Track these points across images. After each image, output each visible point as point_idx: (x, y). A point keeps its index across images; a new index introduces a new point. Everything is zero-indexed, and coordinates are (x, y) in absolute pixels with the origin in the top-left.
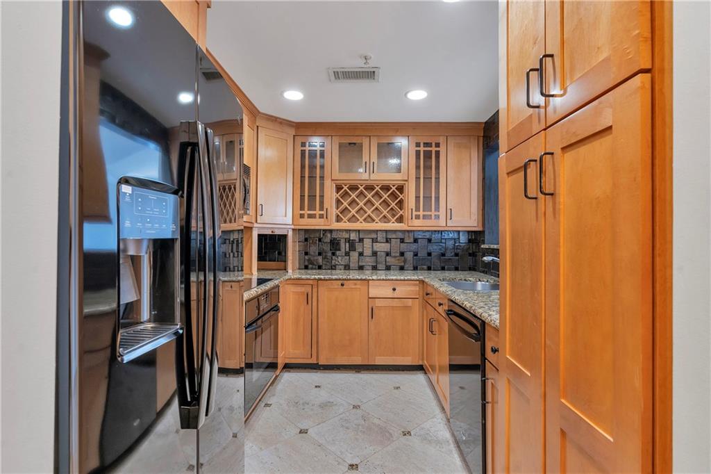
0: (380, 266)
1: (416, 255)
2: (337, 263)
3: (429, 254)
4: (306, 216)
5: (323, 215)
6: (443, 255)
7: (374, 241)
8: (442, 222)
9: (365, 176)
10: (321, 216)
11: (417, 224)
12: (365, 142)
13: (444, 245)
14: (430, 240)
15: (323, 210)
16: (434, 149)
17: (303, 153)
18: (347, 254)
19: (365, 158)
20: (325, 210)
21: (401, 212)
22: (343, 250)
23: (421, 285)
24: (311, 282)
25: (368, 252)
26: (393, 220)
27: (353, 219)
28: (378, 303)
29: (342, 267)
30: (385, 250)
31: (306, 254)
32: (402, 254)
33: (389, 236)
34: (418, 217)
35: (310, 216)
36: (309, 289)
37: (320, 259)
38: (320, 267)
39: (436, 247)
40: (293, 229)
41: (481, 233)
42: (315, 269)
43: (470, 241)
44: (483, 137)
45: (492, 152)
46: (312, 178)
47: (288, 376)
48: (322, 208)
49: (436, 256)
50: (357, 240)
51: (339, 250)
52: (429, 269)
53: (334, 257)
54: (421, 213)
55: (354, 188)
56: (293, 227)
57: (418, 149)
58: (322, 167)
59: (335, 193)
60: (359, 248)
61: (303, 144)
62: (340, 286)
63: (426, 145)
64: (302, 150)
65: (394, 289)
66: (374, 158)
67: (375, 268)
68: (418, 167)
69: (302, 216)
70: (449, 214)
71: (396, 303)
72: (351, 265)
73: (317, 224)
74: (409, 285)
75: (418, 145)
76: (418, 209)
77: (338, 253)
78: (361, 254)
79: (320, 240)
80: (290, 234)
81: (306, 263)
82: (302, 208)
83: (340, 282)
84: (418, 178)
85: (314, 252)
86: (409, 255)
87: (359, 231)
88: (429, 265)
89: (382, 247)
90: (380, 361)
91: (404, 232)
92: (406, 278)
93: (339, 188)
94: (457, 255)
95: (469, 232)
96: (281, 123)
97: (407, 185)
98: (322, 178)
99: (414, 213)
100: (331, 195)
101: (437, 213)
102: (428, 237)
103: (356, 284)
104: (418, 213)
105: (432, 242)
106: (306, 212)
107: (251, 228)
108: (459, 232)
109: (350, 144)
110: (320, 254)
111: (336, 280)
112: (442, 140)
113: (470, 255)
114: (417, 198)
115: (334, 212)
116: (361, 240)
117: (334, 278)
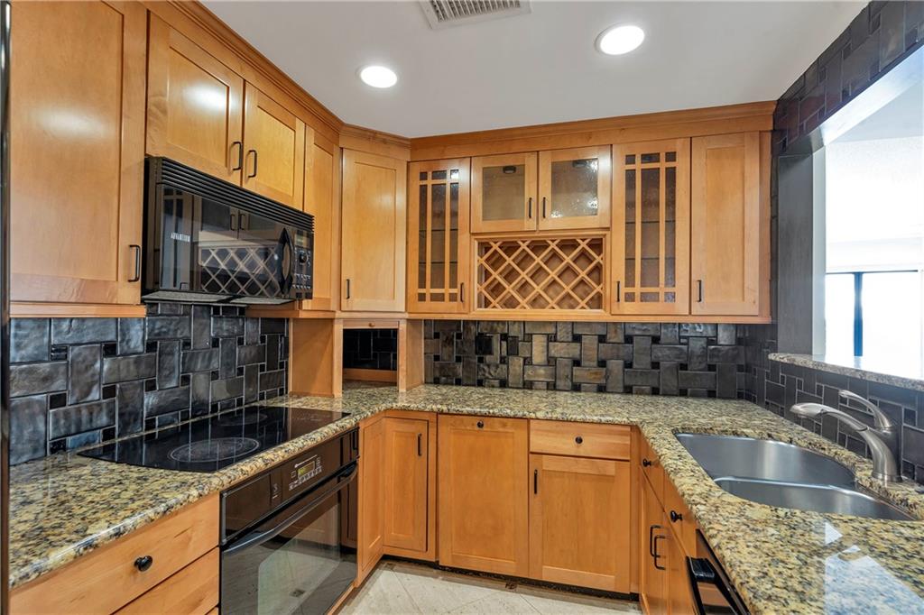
0: (560, 384)
1: (628, 365)
2: (487, 375)
3: (655, 365)
4: (428, 297)
5: (456, 294)
6: (684, 367)
7: (552, 338)
8: (681, 306)
9: (530, 225)
10: (453, 298)
11: (632, 312)
12: (530, 162)
13: (685, 347)
14: (656, 340)
15: (456, 287)
16: (663, 165)
17: (423, 189)
18: (503, 360)
19: (530, 191)
20: (459, 286)
21: (598, 289)
22: (497, 354)
23: (635, 435)
24: (426, 417)
25: (538, 356)
26: (583, 303)
27: (510, 303)
28: (548, 464)
29: (496, 383)
30: (571, 356)
31: (437, 358)
32: (602, 364)
33: (578, 332)
34: (630, 298)
35: (438, 298)
36: (421, 428)
37: (460, 369)
38: (459, 382)
39: (668, 352)
40: (408, 320)
41: (772, 327)
42: (452, 384)
43: (739, 341)
44: (773, 131)
45: (796, 161)
46: (438, 232)
47: (388, 581)
48: (453, 284)
49: (668, 368)
50: (521, 337)
51: (491, 353)
52: (655, 392)
53: (482, 365)
54: (637, 289)
55: (510, 247)
56: (407, 316)
57: (630, 167)
58: (454, 214)
59: (477, 257)
60: (524, 352)
61: (423, 176)
62: (477, 428)
63: (647, 158)
64: (421, 186)
65: (579, 441)
66: (546, 191)
67: (552, 387)
68: (630, 205)
69: (422, 297)
70: (697, 291)
71: (582, 467)
72: (511, 380)
73: (447, 311)
74: (610, 433)
75: (630, 159)
76: (630, 281)
77: (488, 358)
78: (528, 361)
79: (459, 336)
80: (403, 327)
81: (437, 374)
82: (422, 284)
83: (476, 420)
84: (630, 224)
85: (450, 356)
86: (616, 365)
87: (524, 322)
88: (656, 385)
89: (562, 350)
90: (550, 573)
91: (606, 324)
92: (603, 419)
93: (484, 247)
94: (711, 368)
95: (737, 326)
96: (384, 142)
97: (608, 237)
98: (454, 231)
99: (623, 290)
100: (470, 260)
101: (670, 290)
102: (652, 333)
103: (504, 425)
104: (630, 290)
105: (662, 341)
106: (429, 290)
107: (332, 320)
108: (716, 325)
109: (506, 169)
110: (458, 359)
111: (469, 415)
112: (679, 146)
113: (740, 368)
114: (630, 261)
115: (475, 288)
116: (529, 338)
117: (465, 412)
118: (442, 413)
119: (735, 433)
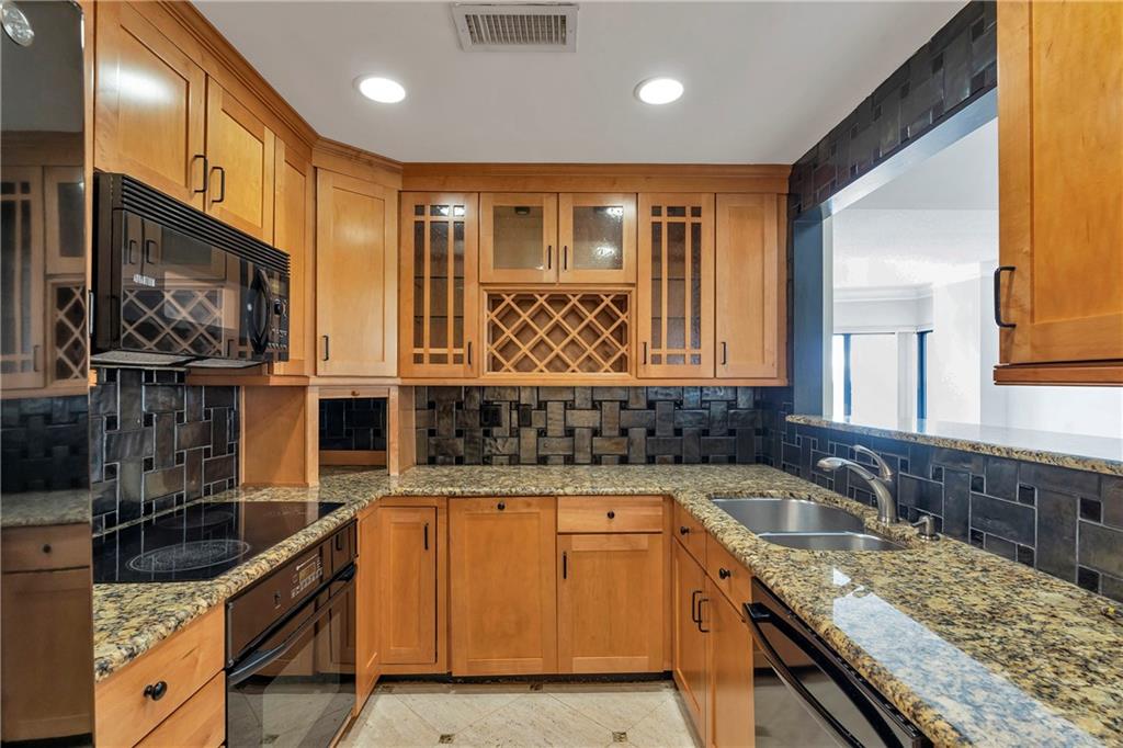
0: (579, 457)
1: (651, 432)
2: (494, 451)
3: (678, 432)
4: (426, 359)
5: (462, 355)
6: (706, 433)
7: (569, 406)
8: (706, 369)
9: (549, 276)
10: (458, 359)
11: (655, 375)
12: (549, 205)
13: (706, 412)
14: (679, 404)
15: (462, 347)
16: (688, 220)
17: (419, 227)
18: (515, 433)
19: (549, 238)
20: (466, 345)
21: (623, 350)
22: (506, 424)
23: (667, 505)
24: (434, 502)
25: (556, 428)
26: (607, 366)
27: (524, 365)
28: (578, 544)
29: (505, 459)
30: (591, 425)
31: (432, 433)
32: (624, 432)
33: (597, 398)
34: (657, 360)
35: (439, 359)
36: (429, 516)
37: (460, 444)
38: (460, 461)
39: (690, 418)
40: (400, 387)
41: (787, 391)
42: (451, 464)
43: (757, 404)
44: (789, 195)
45: (808, 226)
46: (439, 279)
47: (387, 708)
48: (458, 344)
49: (689, 435)
50: (535, 406)
51: (499, 425)
52: (678, 460)
53: (488, 440)
54: (664, 351)
55: (525, 300)
56: (399, 381)
57: (656, 219)
58: (459, 258)
59: (486, 311)
60: (538, 422)
61: (420, 210)
62: (496, 511)
63: (672, 211)
64: (416, 222)
65: (611, 515)
66: (567, 239)
67: (570, 460)
68: (656, 258)
69: (418, 359)
70: (721, 354)
71: (614, 544)
72: (524, 456)
73: (451, 375)
74: (642, 504)
75: (656, 211)
76: (656, 343)
77: (495, 431)
78: (542, 433)
79: (459, 406)
80: (394, 395)
81: (433, 453)
82: (418, 343)
83: (496, 501)
84: (657, 280)
85: (448, 430)
86: (638, 434)
87: (538, 388)
88: (678, 453)
89: (583, 419)
90: (581, 665)
91: (627, 389)
92: (636, 491)
93: (495, 301)
94: (732, 432)
95: (755, 389)
96: (370, 163)
97: (634, 293)
98: (459, 279)
99: (650, 352)
100: (478, 315)
101: (696, 352)
102: (674, 397)
103: (529, 505)
104: (657, 351)
105: (685, 405)
106: (427, 350)
107: (303, 389)
108: (736, 388)
109: (518, 209)
110: (459, 434)
111: (487, 496)
112: (704, 202)
113: (758, 432)
114: (656, 320)
115: (485, 349)
116: (542, 405)
117: (483, 494)
118: (453, 496)
119: (762, 495)
